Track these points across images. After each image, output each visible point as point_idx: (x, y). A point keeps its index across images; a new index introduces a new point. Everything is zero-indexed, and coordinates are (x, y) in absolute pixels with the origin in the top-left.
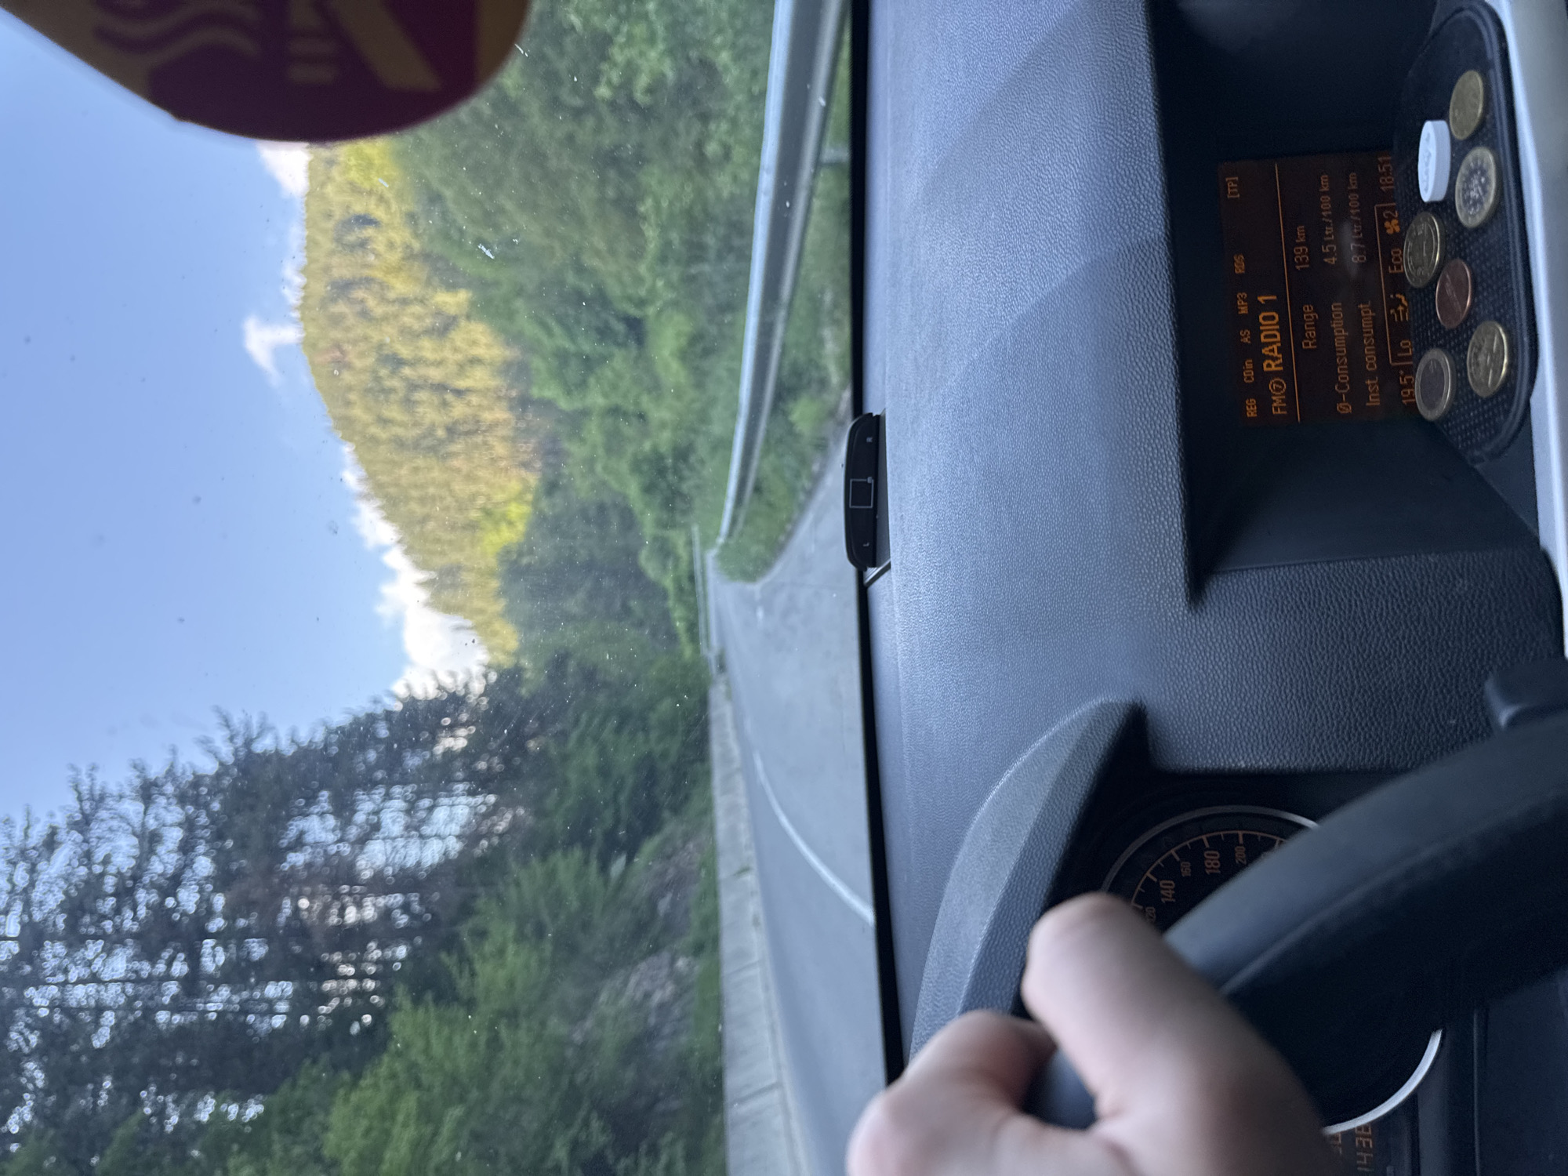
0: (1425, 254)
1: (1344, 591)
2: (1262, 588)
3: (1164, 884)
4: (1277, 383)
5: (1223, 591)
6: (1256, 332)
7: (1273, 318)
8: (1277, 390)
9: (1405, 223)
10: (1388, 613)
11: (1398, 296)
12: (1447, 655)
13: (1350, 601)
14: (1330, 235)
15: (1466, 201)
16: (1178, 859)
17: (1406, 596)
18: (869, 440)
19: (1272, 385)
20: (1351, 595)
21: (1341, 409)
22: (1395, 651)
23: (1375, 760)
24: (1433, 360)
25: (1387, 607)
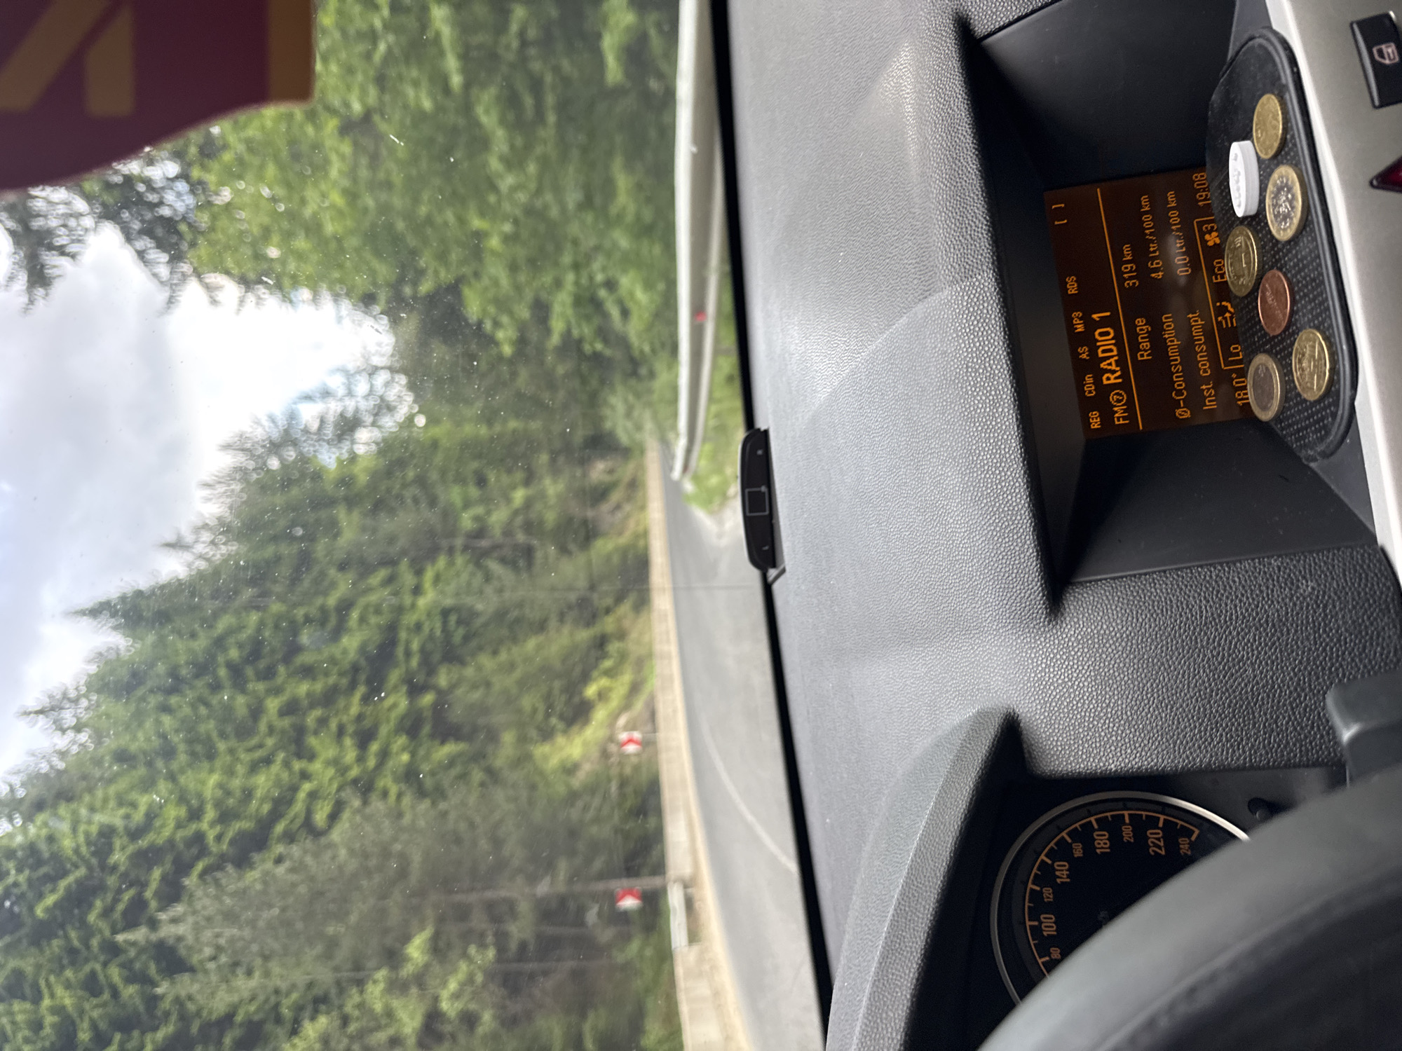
0: (1244, 266)
1: (1194, 597)
2: (1116, 599)
3: (1058, 866)
4: (1117, 394)
5: (1080, 603)
6: (1093, 349)
7: (1107, 334)
8: (1118, 401)
9: (1224, 236)
10: (1237, 617)
11: (1224, 303)
12: (1297, 655)
13: (1200, 607)
14: (1154, 252)
15: (1276, 216)
16: (1069, 840)
17: (1253, 599)
18: (760, 452)
19: (1113, 398)
20: (1201, 601)
21: (1180, 415)
22: (1248, 653)
23: (1238, 759)
24: (1262, 364)
25: (1236, 612)
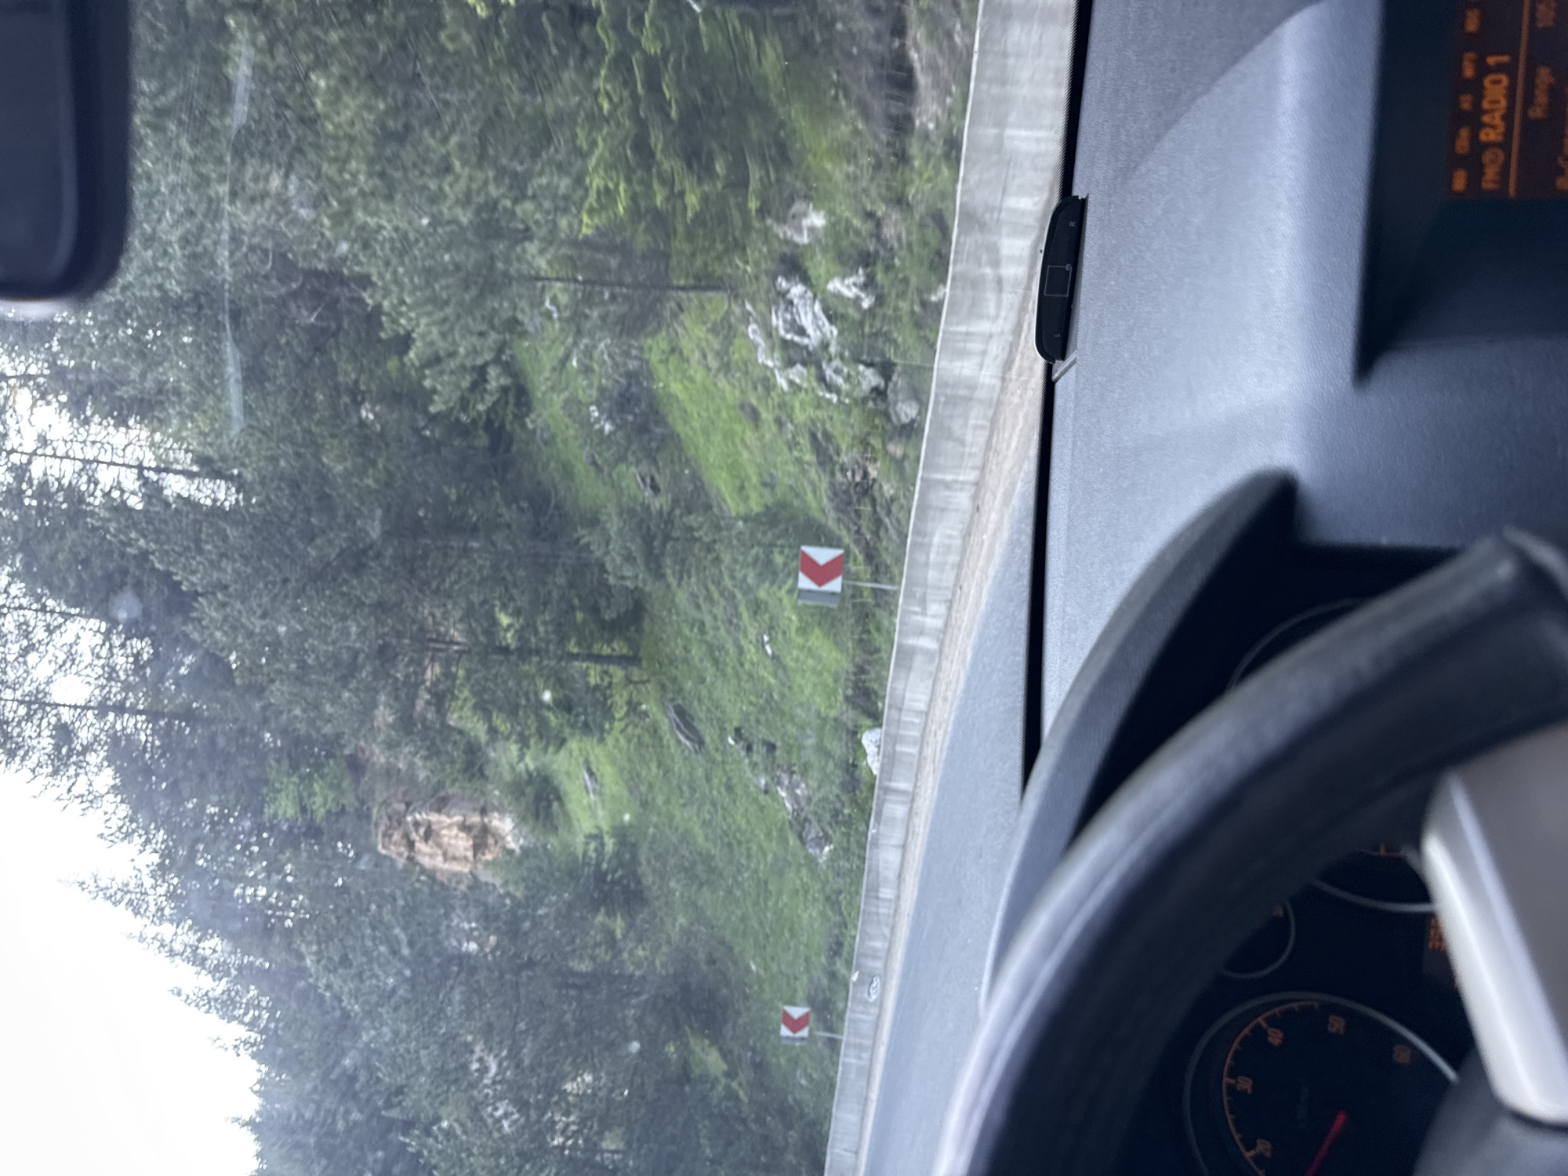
4: (1493, 154)
6: (1479, 95)
7: (1498, 82)
8: (1491, 162)
18: (1073, 223)
19: (1487, 157)
21: (1562, 185)
